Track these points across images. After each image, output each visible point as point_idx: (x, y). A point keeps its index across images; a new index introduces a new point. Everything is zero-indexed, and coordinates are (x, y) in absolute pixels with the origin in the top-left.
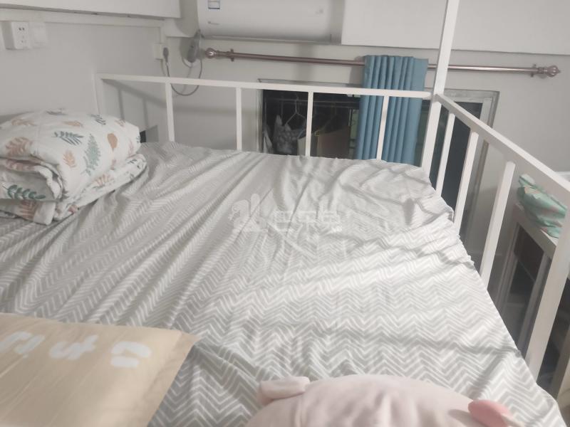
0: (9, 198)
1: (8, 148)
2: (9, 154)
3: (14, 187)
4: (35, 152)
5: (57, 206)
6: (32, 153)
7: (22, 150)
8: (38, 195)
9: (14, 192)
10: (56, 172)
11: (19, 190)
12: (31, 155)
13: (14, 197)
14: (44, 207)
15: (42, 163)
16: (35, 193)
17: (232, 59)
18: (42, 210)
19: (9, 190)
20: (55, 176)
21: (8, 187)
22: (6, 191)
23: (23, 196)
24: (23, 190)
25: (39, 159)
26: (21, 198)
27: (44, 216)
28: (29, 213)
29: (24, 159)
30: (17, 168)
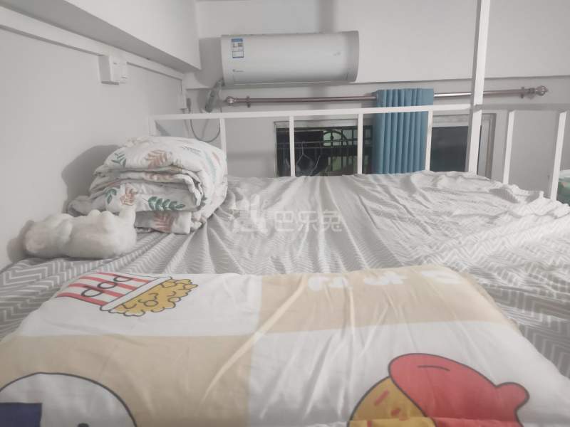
0: (150, 209)
1: (147, 160)
2: (150, 167)
3: (154, 198)
4: (177, 160)
5: (192, 216)
6: (174, 161)
7: (164, 160)
8: (179, 204)
9: (154, 203)
10: (197, 179)
11: (159, 201)
12: (172, 165)
13: (155, 209)
14: (181, 217)
15: (183, 171)
16: (176, 202)
17: (249, 106)
18: (179, 220)
19: (149, 201)
20: (196, 183)
21: (147, 199)
22: (147, 203)
23: (164, 206)
24: (163, 201)
25: (180, 168)
26: (162, 208)
27: (182, 226)
28: (165, 225)
29: (163, 169)
30: (158, 179)
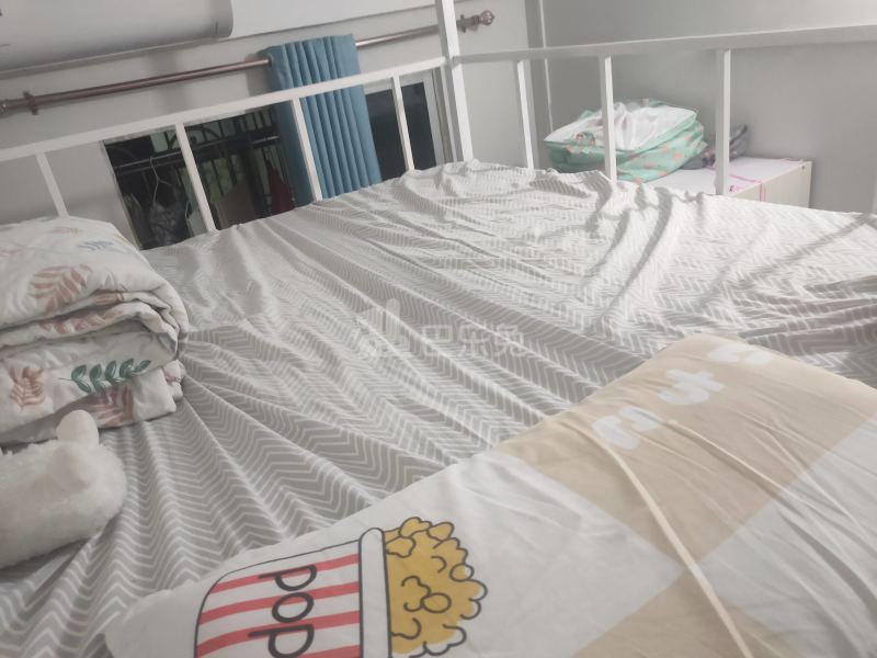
0: (85, 394)
1: (38, 297)
2: (49, 309)
3: (80, 370)
4: (108, 278)
5: (166, 374)
6: (103, 282)
7: (79, 287)
8: (138, 362)
9: (86, 379)
10: (160, 304)
11: (95, 372)
12: (98, 292)
13: (93, 389)
14: (146, 386)
15: (126, 296)
16: (131, 361)
17: (35, 112)
18: (145, 393)
19: (74, 377)
20: (159, 310)
21: (70, 378)
22: (74, 384)
23: (109, 377)
24: (104, 368)
25: (117, 291)
26: (107, 384)
27: (155, 400)
28: (116, 412)
29: (81, 305)
30: (77, 328)
